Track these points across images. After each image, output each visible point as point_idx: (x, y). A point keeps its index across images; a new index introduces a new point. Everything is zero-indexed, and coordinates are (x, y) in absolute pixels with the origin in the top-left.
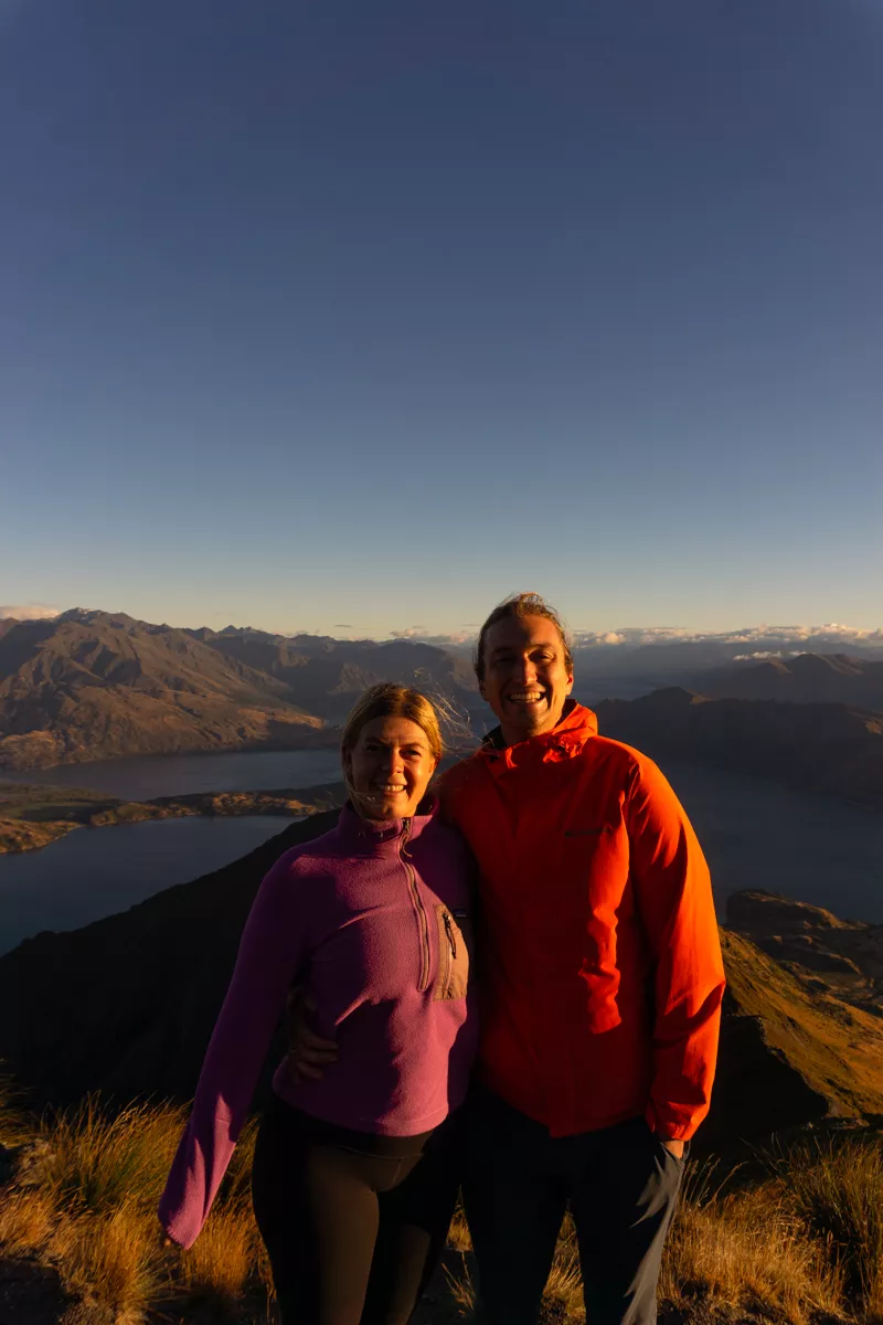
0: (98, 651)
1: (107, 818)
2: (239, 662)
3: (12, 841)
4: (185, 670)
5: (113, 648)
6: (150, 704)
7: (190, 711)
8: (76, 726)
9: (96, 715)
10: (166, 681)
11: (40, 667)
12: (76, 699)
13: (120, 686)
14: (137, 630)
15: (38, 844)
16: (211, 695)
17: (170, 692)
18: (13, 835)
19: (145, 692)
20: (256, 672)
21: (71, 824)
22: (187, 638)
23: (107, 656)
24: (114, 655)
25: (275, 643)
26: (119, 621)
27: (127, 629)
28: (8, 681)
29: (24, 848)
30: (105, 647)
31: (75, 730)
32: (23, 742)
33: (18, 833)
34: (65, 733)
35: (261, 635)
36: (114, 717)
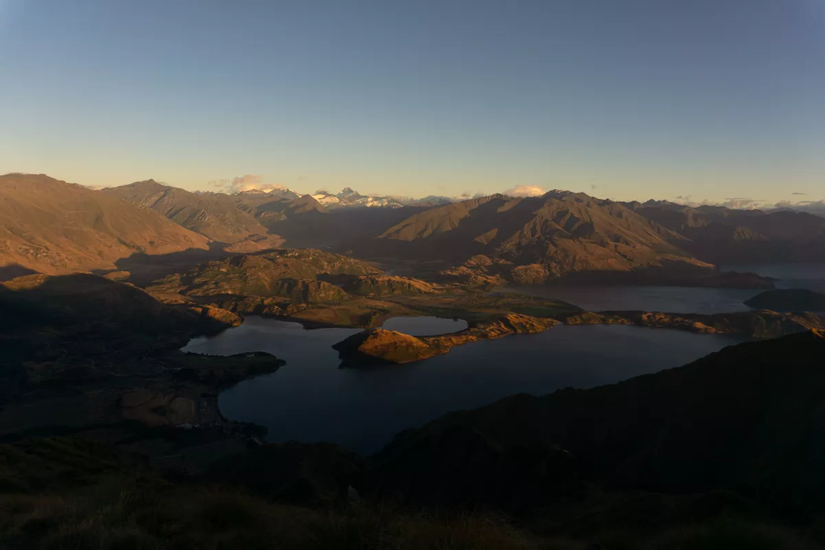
0: (568, 217)
1: (575, 320)
2: (657, 224)
3: (525, 327)
4: (621, 229)
5: (576, 215)
6: (600, 251)
7: (625, 256)
8: (556, 262)
9: (567, 256)
10: (609, 237)
11: (535, 225)
12: (555, 245)
13: (581, 239)
14: (591, 203)
15: (538, 331)
16: (638, 246)
17: (612, 244)
18: (525, 324)
19: (596, 243)
20: (670, 231)
21: (555, 321)
22: (623, 208)
23: (573, 219)
24: (578, 220)
25: (684, 211)
26: (580, 198)
27: (586, 202)
28: (518, 234)
29: (531, 331)
30: (572, 215)
31: (555, 265)
32: (526, 270)
33: (527, 323)
34: (549, 265)
35: (674, 205)
36: (577, 258)
